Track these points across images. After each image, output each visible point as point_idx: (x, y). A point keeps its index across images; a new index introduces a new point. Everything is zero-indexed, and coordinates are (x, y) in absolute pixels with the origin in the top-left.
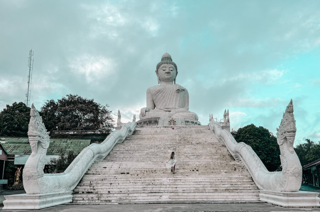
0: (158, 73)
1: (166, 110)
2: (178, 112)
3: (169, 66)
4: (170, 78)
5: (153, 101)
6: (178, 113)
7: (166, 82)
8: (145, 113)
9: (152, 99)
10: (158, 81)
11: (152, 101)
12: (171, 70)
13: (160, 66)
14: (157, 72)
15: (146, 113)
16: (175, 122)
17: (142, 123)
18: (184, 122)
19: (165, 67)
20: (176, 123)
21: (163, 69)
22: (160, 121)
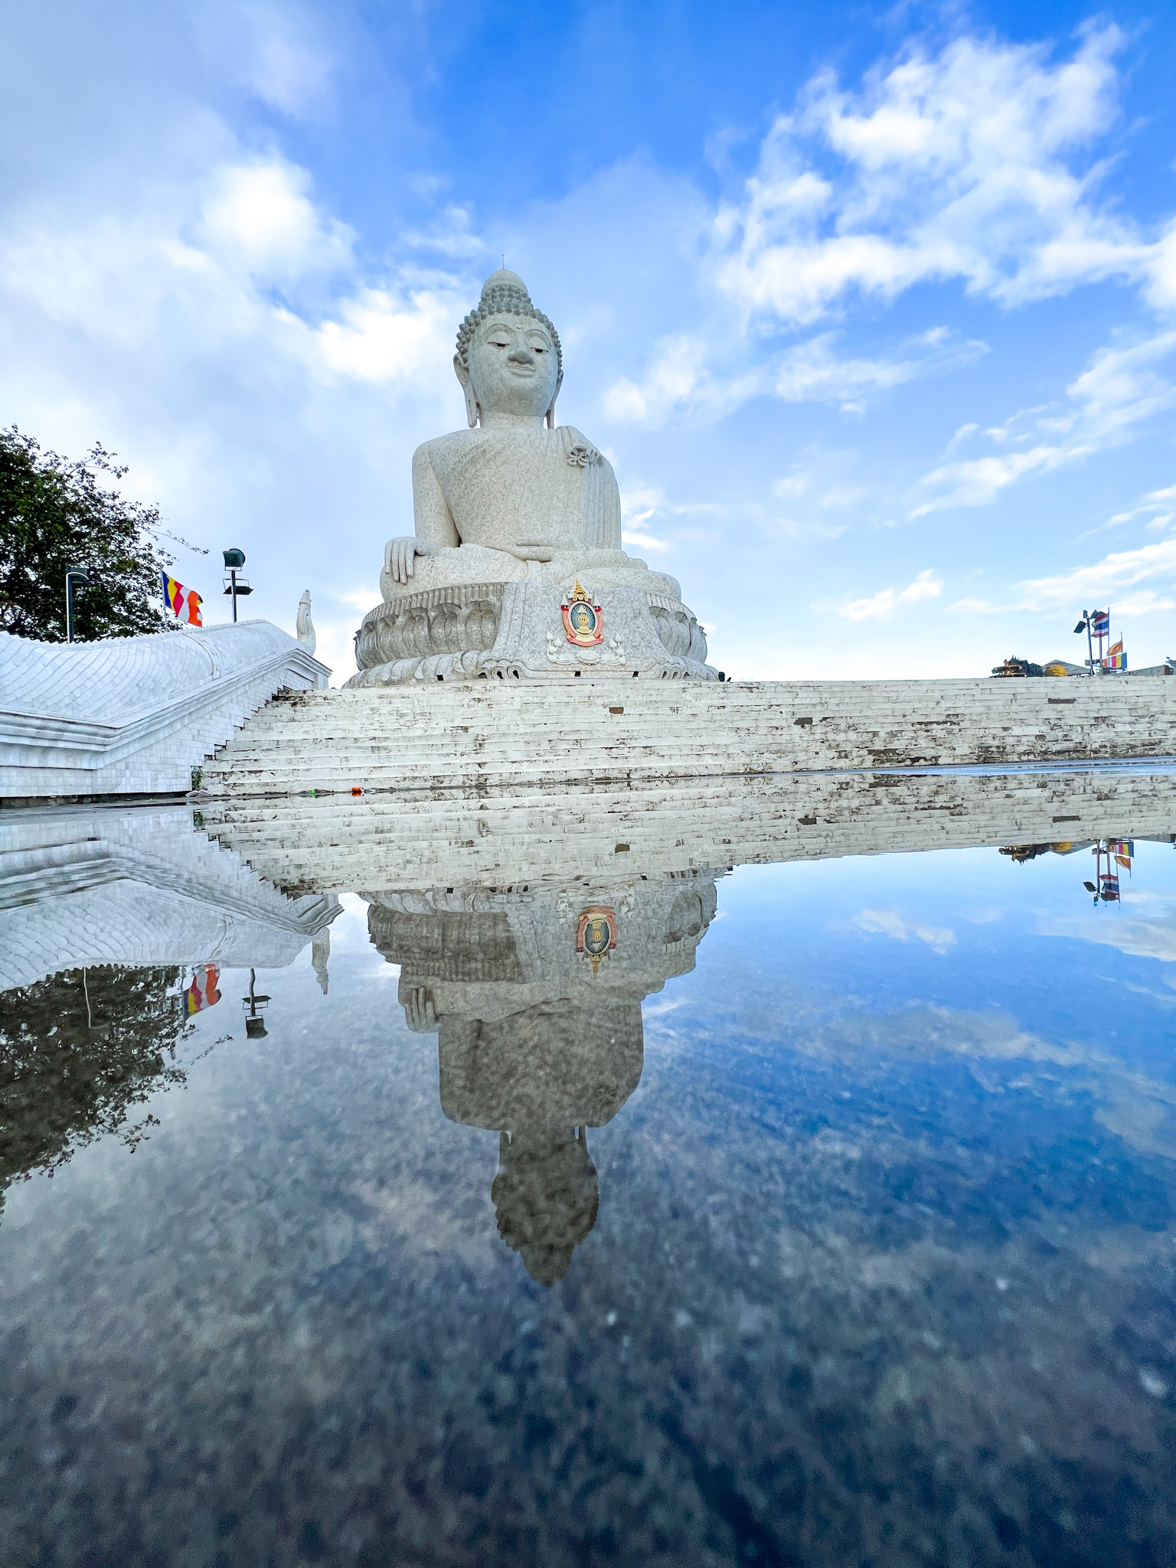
0: (467, 370)
1: (525, 551)
2: (589, 566)
3: (527, 328)
4: (532, 390)
5: (450, 512)
6: (590, 572)
7: (512, 413)
8: (409, 563)
9: (442, 502)
10: (470, 412)
11: (444, 512)
12: (539, 351)
13: (477, 324)
14: (462, 363)
15: (418, 566)
16: (598, 609)
17: (401, 620)
18: (645, 611)
19: (507, 329)
20: (605, 618)
21: (493, 338)
22: (508, 605)
